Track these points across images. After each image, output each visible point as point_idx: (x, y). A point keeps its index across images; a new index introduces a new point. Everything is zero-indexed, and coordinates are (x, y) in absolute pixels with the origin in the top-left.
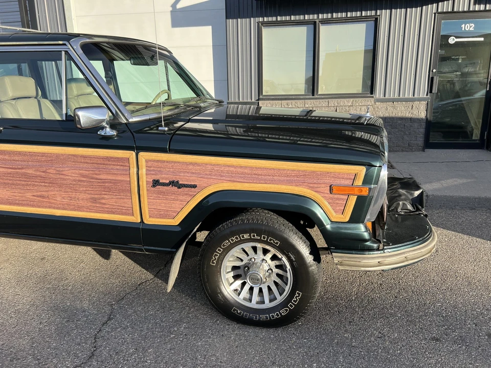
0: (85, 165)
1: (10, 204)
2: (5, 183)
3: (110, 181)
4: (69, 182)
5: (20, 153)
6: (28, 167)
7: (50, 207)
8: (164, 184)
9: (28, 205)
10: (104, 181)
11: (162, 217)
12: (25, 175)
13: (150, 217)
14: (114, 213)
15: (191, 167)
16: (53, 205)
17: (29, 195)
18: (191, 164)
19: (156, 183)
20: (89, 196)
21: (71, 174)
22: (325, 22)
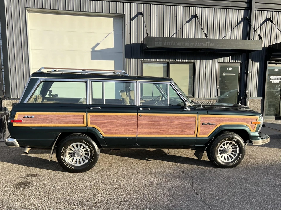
0: (181, 119)
1: (150, 134)
2: (151, 127)
3: (189, 124)
4: (175, 125)
5: (158, 117)
6: (160, 121)
7: (165, 134)
8: (206, 124)
9: (157, 134)
10: (187, 124)
11: (203, 134)
12: (159, 124)
13: (200, 135)
14: (188, 134)
15: (213, 119)
16: (167, 133)
17: (159, 131)
18: (214, 118)
19: (203, 124)
20: (181, 129)
21: (176, 122)
22: (172, 63)
